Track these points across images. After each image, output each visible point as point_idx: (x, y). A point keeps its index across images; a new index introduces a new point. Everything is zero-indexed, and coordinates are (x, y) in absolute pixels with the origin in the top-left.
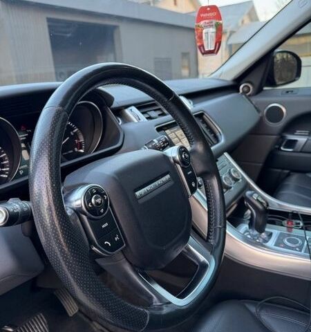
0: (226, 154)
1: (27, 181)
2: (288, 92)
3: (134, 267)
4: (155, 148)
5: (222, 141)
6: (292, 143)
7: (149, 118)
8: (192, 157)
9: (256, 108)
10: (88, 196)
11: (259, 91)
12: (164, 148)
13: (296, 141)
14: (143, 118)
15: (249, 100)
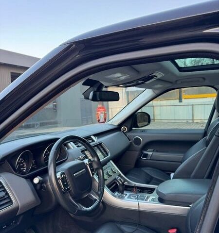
0: (111, 161)
1: (47, 168)
2: (142, 131)
3: (73, 198)
4: (80, 160)
5: (109, 155)
6: (146, 155)
7: (78, 146)
8: (93, 163)
9: (128, 138)
10: (61, 175)
11: (130, 130)
12: (83, 159)
13: (147, 154)
14: (75, 146)
15: (125, 135)
